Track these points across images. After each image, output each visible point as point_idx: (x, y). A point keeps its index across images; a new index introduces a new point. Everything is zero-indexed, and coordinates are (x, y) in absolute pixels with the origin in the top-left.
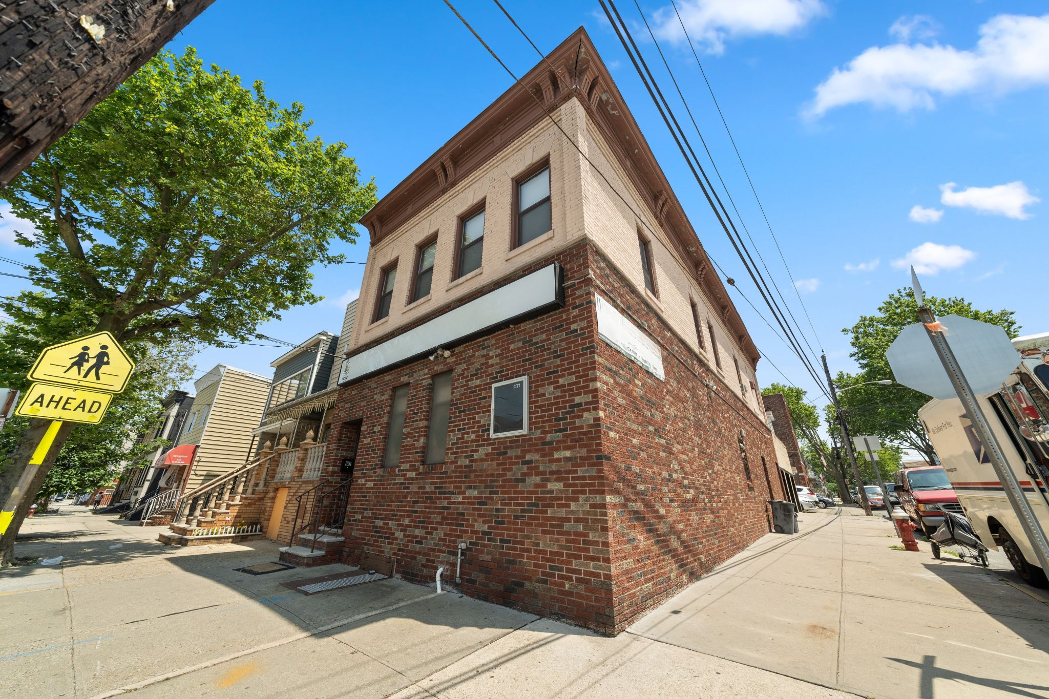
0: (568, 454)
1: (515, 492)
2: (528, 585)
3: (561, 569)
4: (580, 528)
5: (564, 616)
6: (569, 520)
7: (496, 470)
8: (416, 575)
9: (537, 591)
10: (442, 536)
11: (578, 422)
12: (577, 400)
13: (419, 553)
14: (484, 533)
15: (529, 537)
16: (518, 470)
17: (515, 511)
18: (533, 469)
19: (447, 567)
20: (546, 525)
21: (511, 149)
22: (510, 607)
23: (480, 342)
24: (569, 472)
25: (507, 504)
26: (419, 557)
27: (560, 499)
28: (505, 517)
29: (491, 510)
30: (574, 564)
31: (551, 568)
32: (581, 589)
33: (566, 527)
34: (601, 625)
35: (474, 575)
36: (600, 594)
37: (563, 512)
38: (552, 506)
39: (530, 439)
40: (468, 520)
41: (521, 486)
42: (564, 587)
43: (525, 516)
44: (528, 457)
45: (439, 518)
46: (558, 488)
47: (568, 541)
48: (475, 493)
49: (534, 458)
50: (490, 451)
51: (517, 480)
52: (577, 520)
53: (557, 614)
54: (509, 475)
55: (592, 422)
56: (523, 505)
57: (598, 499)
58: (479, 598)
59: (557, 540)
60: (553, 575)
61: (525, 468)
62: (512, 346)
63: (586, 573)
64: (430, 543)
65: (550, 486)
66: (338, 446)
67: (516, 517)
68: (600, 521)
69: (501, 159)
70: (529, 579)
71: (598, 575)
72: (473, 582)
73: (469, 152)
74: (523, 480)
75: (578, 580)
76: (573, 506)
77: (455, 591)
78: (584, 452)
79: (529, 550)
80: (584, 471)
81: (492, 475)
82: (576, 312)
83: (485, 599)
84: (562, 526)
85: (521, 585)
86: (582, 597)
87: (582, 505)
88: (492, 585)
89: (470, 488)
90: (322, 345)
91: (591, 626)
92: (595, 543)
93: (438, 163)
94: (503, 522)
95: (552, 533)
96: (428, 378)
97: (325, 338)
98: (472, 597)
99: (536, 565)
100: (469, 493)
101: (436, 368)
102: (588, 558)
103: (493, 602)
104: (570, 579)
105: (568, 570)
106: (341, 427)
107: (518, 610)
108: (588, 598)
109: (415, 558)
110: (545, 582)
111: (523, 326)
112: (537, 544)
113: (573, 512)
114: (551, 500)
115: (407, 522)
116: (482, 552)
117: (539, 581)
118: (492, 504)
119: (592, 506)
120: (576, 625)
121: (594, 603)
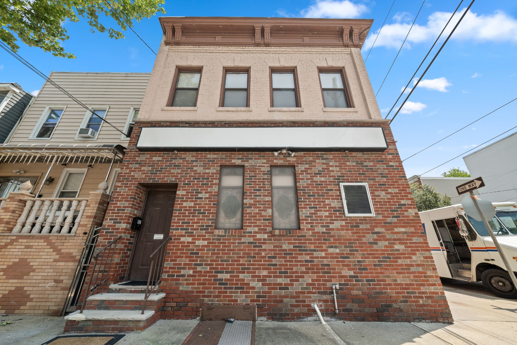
0: (403, 230)
1: (371, 250)
2: (395, 305)
3: (415, 293)
4: (421, 269)
5: (423, 319)
6: (412, 266)
7: (352, 236)
8: (288, 315)
9: (402, 307)
10: (310, 281)
11: (406, 214)
12: (403, 202)
13: (286, 297)
14: (351, 277)
15: (388, 277)
16: (370, 237)
17: (374, 261)
18: (381, 237)
19: (321, 303)
20: (398, 269)
21: (316, 50)
22: (385, 321)
23: (318, 154)
24: (407, 240)
25: (367, 258)
26: (285, 300)
27: (404, 254)
28: (367, 265)
29: (355, 261)
30: (423, 289)
31: (408, 293)
32: (430, 302)
33: (413, 269)
34: (446, 319)
35: (349, 306)
36: (441, 303)
37: (408, 261)
38: (400, 258)
39: (376, 220)
40: (334, 269)
41: (375, 247)
42: (419, 302)
43: (382, 265)
44: (376, 230)
45: (304, 269)
46: (402, 248)
47: (414, 277)
48: (337, 251)
49: (381, 231)
50: (344, 224)
51: (372, 243)
52: (418, 265)
53: (418, 319)
54: (364, 240)
55: (414, 214)
56: (379, 258)
57: (427, 254)
58: (357, 320)
59: (409, 277)
60: (410, 297)
61: (375, 236)
62: (348, 163)
63: (430, 293)
64: (297, 287)
65: (396, 247)
66: (133, 204)
67: (375, 265)
68: (431, 265)
69: (308, 51)
70: (395, 302)
71: (437, 293)
72: (350, 310)
73: (283, 33)
74: (376, 244)
75: (426, 297)
76: (414, 258)
77: (333, 319)
78: (412, 230)
79: (390, 285)
80: (416, 240)
81: (350, 240)
82: (390, 156)
83: (363, 320)
84: (409, 269)
85: (390, 306)
86: (432, 306)
87: (419, 257)
88: (367, 310)
89: (332, 247)
90: (9, 95)
91: (441, 321)
92: (431, 277)
93: (261, 25)
94: (366, 269)
95: (404, 273)
96: (267, 166)
97: (18, 91)
98: (351, 321)
99: (397, 293)
100: (331, 250)
101: (275, 161)
102: (429, 285)
103: (370, 321)
104: (422, 297)
105: (419, 293)
106: (137, 187)
107: (391, 322)
108: (435, 306)
109: (281, 301)
110: (406, 301)
111: (354, 154)
112: (396, 281)
113: (414, 261)
114: (399, 255)
115: (265, 273)
116: (353, 289)
117: (401, 302)
118: (353, 258)
119: (424, 258)
120: (431, 322)
121: (439, 308)
